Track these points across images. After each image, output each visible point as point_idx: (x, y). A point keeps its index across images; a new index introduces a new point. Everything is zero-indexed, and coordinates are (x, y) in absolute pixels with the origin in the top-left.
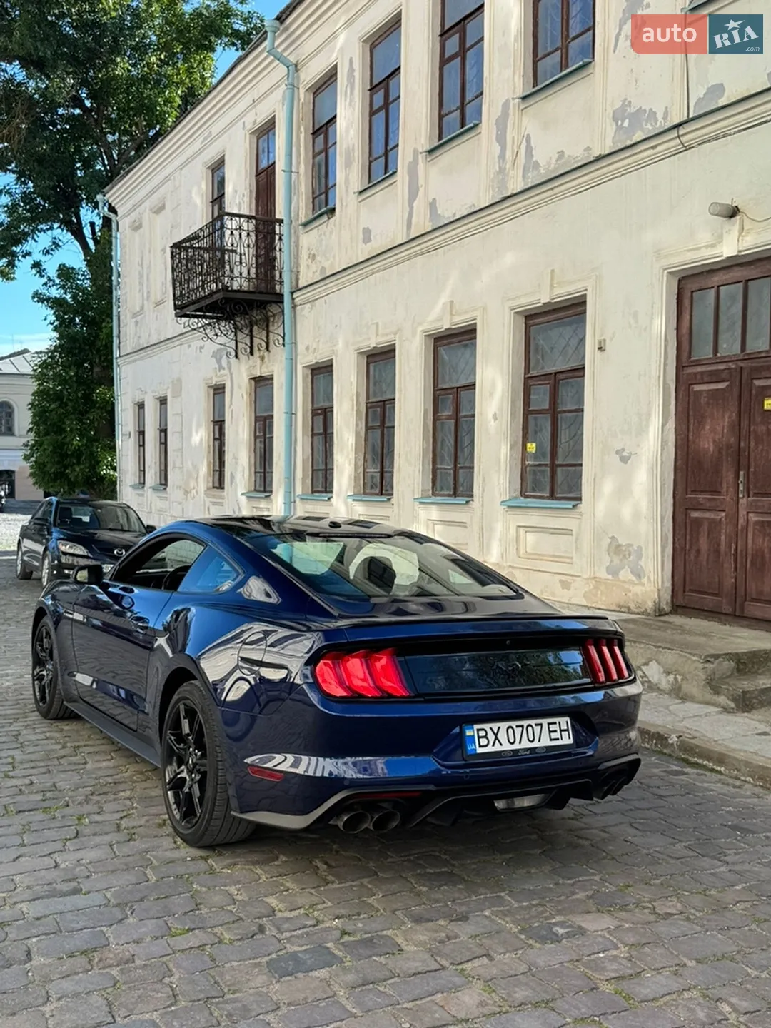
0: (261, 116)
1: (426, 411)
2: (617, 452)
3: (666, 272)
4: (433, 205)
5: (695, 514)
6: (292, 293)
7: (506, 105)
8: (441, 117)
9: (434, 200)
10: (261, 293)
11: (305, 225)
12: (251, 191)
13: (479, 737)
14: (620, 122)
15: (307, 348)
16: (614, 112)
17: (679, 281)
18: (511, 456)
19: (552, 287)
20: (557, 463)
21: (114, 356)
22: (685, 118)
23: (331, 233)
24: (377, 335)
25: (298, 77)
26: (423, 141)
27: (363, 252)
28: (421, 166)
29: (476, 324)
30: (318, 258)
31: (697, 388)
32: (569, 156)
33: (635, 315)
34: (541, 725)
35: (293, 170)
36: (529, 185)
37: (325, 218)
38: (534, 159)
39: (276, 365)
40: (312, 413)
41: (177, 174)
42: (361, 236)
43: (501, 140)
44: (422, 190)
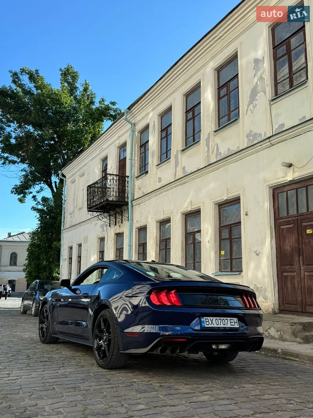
0: (121, 141)
1: (182, 241)
2: (255, 252)
3: (268, 187)
4: (184, 168)
5: (285, 274)
6: (132, 201)
7: (209, 134)
8: (186, 139)
9: (184, 167)
10: (120, 202)
11: (137, 177)
12: (117, 167)
13: (206, 322)
14: (249, 138)
15: (137, 221)
16: (247, 134)
17: (273, 190)
18: (215, 256)
19: (228, 194)
20: (233, 258)
21: (62, 230)
22: (272, 135)
23: (147, 180)
24: (164, 215)
25: (135, 128)
26: (180, 147)
27: (159, 185)
28: (179, 155)
29: (200, 208)
30: (142, 189)
31: (282, 227)
32: (232, 150)
33: (258, 203)
34: (227, 320)
35: (133, 159)
36: (218, 160)
37: (144, 175)
38: (220, 151)
39: (125, 228)
40: (139, 246)
41: (90, 162)
42: (158, 180)
43: (208, 145)
44: (180, 164)
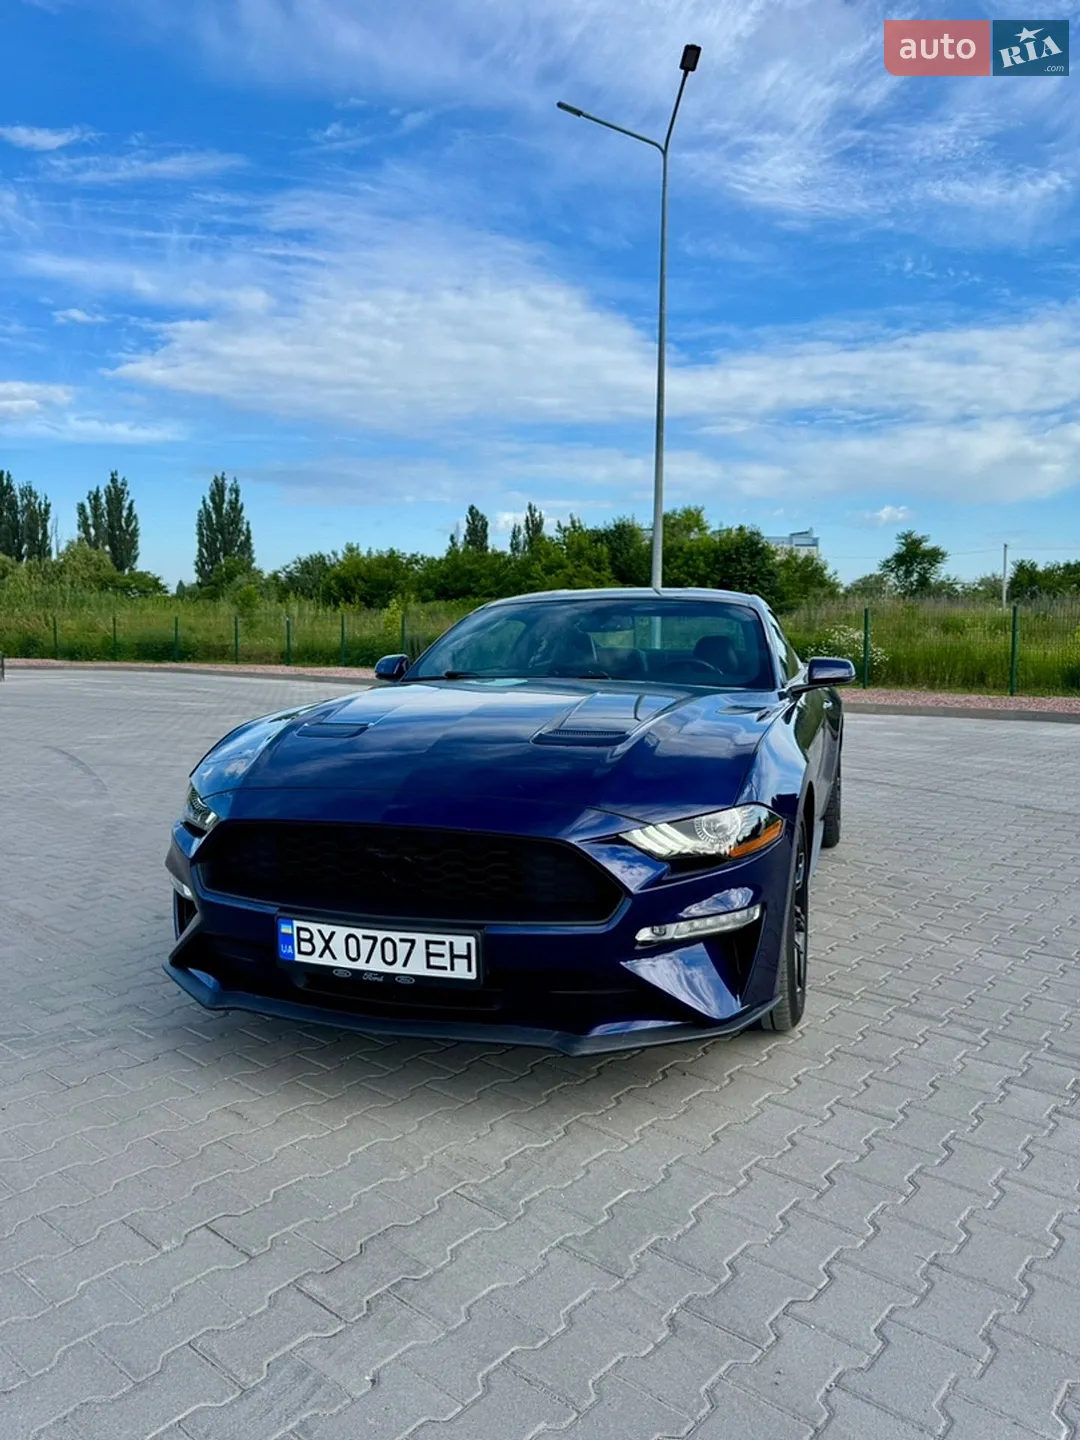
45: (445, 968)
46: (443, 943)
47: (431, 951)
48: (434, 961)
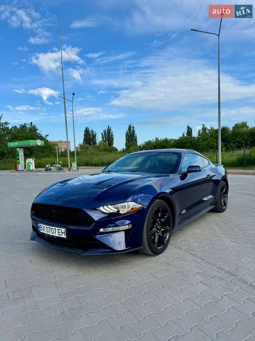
45: (61, 235)
46: (60, 230)
47: (59, 231)
48: (59, 234)
